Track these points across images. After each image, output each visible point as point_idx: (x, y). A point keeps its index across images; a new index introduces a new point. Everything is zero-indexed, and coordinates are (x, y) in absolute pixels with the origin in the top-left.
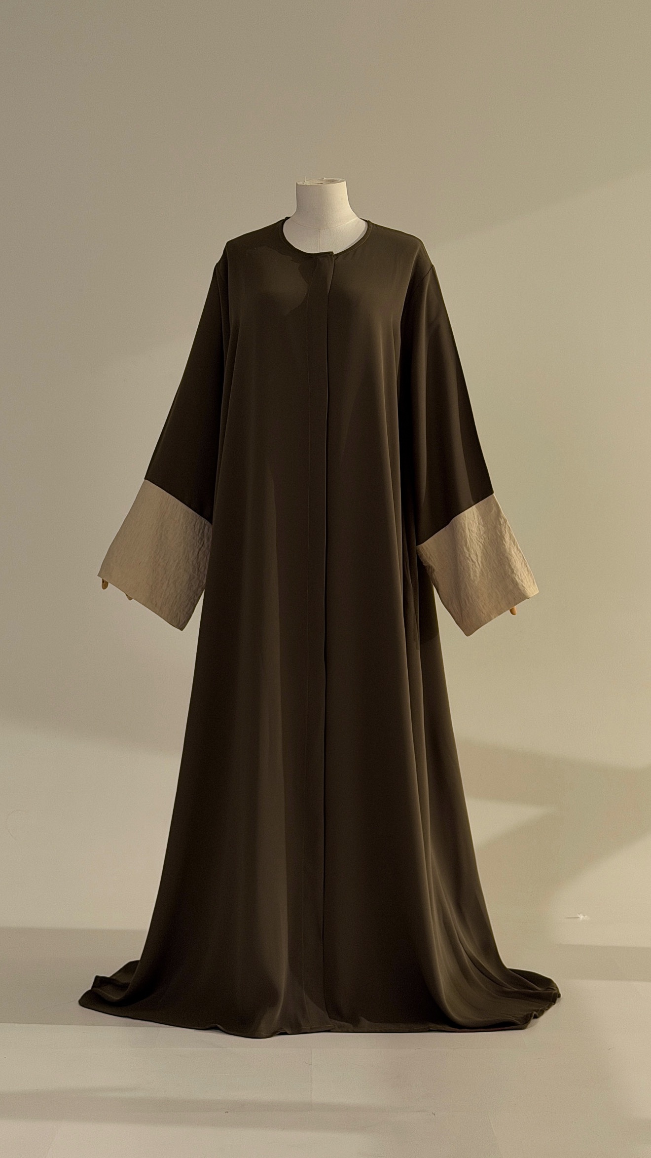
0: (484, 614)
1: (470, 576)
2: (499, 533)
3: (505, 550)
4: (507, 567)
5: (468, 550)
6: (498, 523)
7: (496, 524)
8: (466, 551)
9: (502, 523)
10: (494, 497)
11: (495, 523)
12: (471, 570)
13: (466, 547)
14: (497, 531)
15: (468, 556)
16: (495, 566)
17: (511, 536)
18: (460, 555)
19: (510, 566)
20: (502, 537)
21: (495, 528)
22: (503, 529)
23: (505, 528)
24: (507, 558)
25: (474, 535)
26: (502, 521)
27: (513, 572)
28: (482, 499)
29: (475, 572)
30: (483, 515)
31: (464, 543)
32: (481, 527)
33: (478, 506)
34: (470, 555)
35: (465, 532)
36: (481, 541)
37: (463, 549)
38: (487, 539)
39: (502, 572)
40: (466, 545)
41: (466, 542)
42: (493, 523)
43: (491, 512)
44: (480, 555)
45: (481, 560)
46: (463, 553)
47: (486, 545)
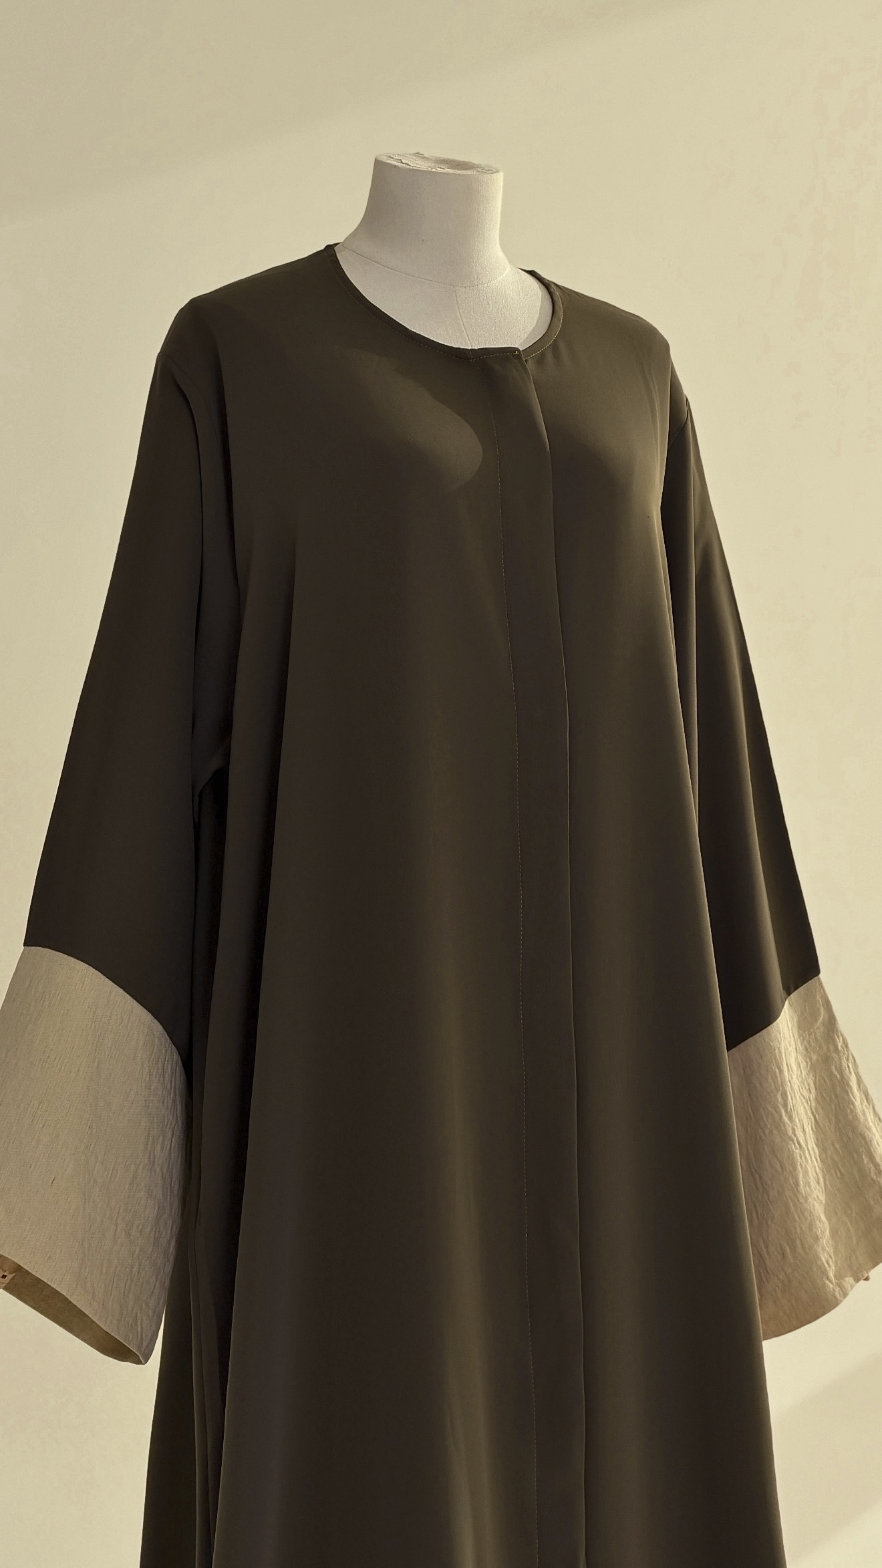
0: (832, 1283)
1: (797, 1184)
2: (836, 1073)
3: (856, 1118)
4: (866, 1160)
5: (790, 1118)
6: (832, 1048)
7: (828, 1049)
8: (786, 1119)
9: (840, 1047)
10: (821, 984)
11: (825, 1048)
12: (799, 1167)
13: (786, 1111)
14: (833, 1069)
15: (790, 1132)
16: (837, 1159)
17: (859, 1080)
18: (771, 1132)
20: (844, 1084)
21: (827, 1061)
22: (845, 1065)
23: (848, 1060)
24: (864, 1137)
25: (795, 1079)
26: (840, 1044)
28: (796, 989)
29: (806, 1172)
30: (805, 1024)
31: (780, 1099)
32: (800, 1058)
33: (791, 1005)
34: (794, 1130)
35: (781, 1071)
36: (805, 1093)
37: (781, 1117)
38: (813, 1091)
39: (855, 1173)
40: (785, 1105)
41: (784, 1096)
42: (821, 1048)
43: (816, 1020)
44: (808, 1129)
45: (812, 1143)
46: (778, 1125)
47: (814, 1105)
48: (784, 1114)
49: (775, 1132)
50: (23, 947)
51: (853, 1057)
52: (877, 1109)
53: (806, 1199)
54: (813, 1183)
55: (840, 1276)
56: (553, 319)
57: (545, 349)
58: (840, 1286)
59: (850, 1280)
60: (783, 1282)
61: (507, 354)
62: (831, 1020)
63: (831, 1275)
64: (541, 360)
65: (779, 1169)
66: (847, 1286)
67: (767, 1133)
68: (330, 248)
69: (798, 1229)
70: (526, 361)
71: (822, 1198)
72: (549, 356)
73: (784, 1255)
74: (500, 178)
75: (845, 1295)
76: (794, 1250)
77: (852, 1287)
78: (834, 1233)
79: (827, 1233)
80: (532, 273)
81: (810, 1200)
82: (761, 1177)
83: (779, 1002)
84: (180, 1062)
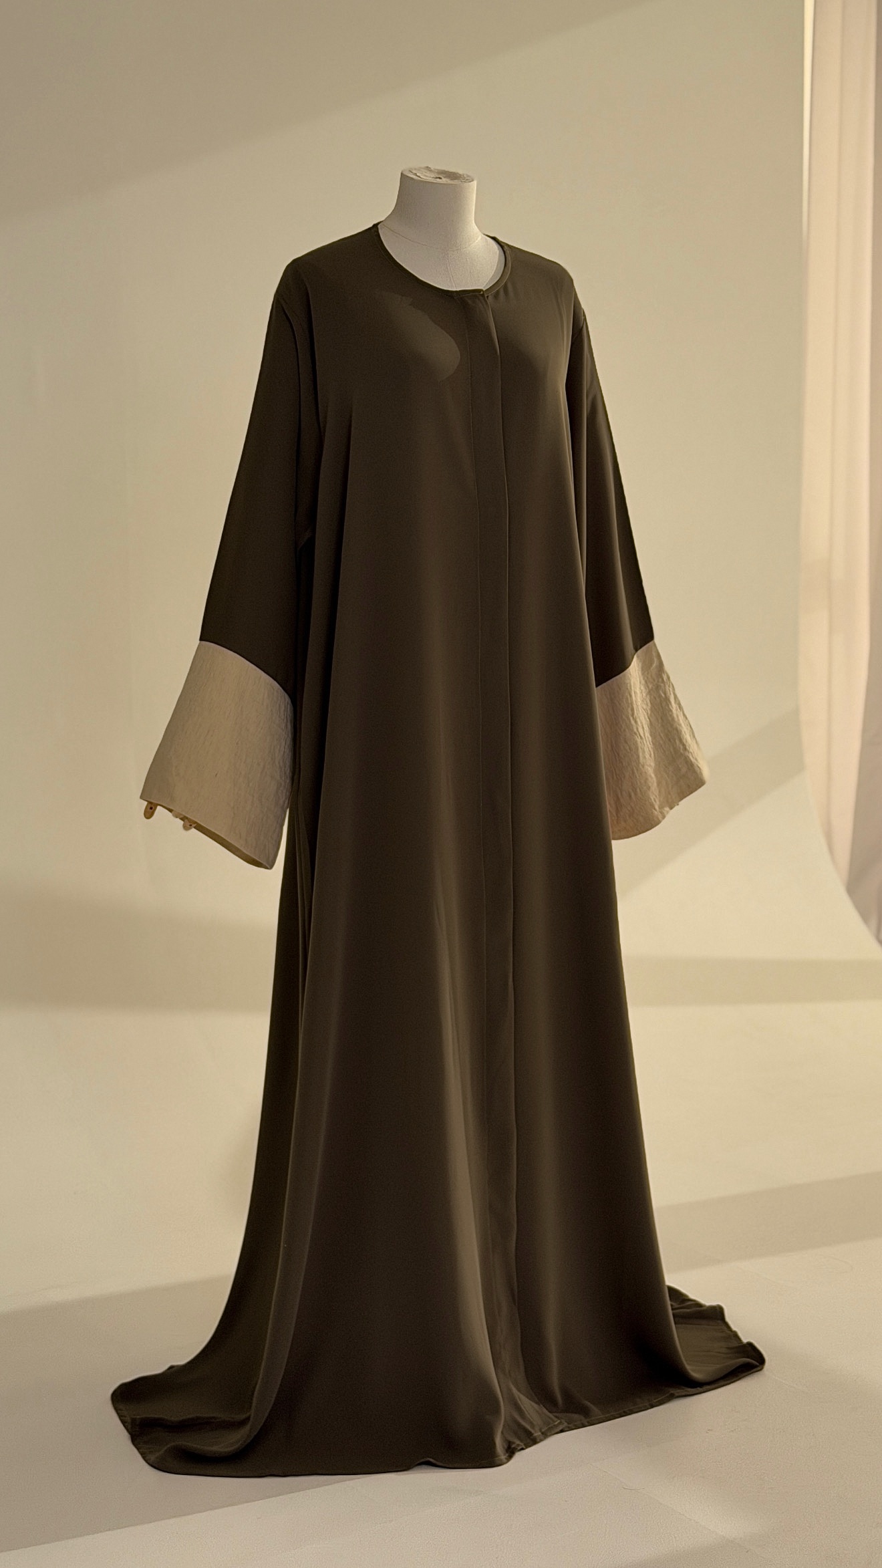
0: (657, 812)
1: (639, 758)
2: (663, 694)
3: (673, 719)
4: (677, 742)
5: (636, 722)
6: (660, 680)
7: (658, 682)
8: (633, 722)
9: (665, 679)
10: (655, 645)
11: (656, 681)
13: (633, 718)
14: (661, 692)
15: (635, 730)
16: (661, 742)
17: (676, 697)
18: (625, 730)
19: (681, 740)
20: (667, 700)
21: (658, 688)
22: (667, 690)
23: (669, 686)
24: (677, 729)
25: (639, 700)
26: (665, 678)
27: (685, 749)
28: (641, 648)
29: (644, 752)
30: (645, 668)
31: (630, 712)
32: (642, 688)
33: (638, 657)
34: (637, 729)
35: (631, 696)
36: (645, 707)
37: (630, 721)
38: (649, 704)
39: (672, 750)
40: (633, 715)
41: (633, 710)
42: (654, 680)
43: (651, 665)
44: (646, 728)
45: (647, 734)
46: (629, 727)
47: (649, 712)
48: (631, 718)
49: (627, 730)
50: (198, 642)
51: (672, 685)
52: (685, 712)
53: (643, 766)
54: (647, 756)
55: (661, 807)
56: (506, 270)
57: (501, 288)
58: (662, 813)
59: (667, 809)
60: (629, 811)
61: (476, 294)
62: (661, 665)
63: (657, 807)
64: (496, 296)
65: (629, 750)
66: (665, 813)
67: (622, 730)
68: (375, 226)
69: (638, 782)
70: (488, 297)
71: (653, 764)
72: (502, 293)
73: (630, 796)
74: (475, 183)
75: (664, 817)
76: (636, 794)
77: (668, 812)
78: (659, 783)
79: (655, 784)
80: (494, 239)
81: (646, 767)
82: (618, 755)
83: (630, 657)
84: (290, 702)
